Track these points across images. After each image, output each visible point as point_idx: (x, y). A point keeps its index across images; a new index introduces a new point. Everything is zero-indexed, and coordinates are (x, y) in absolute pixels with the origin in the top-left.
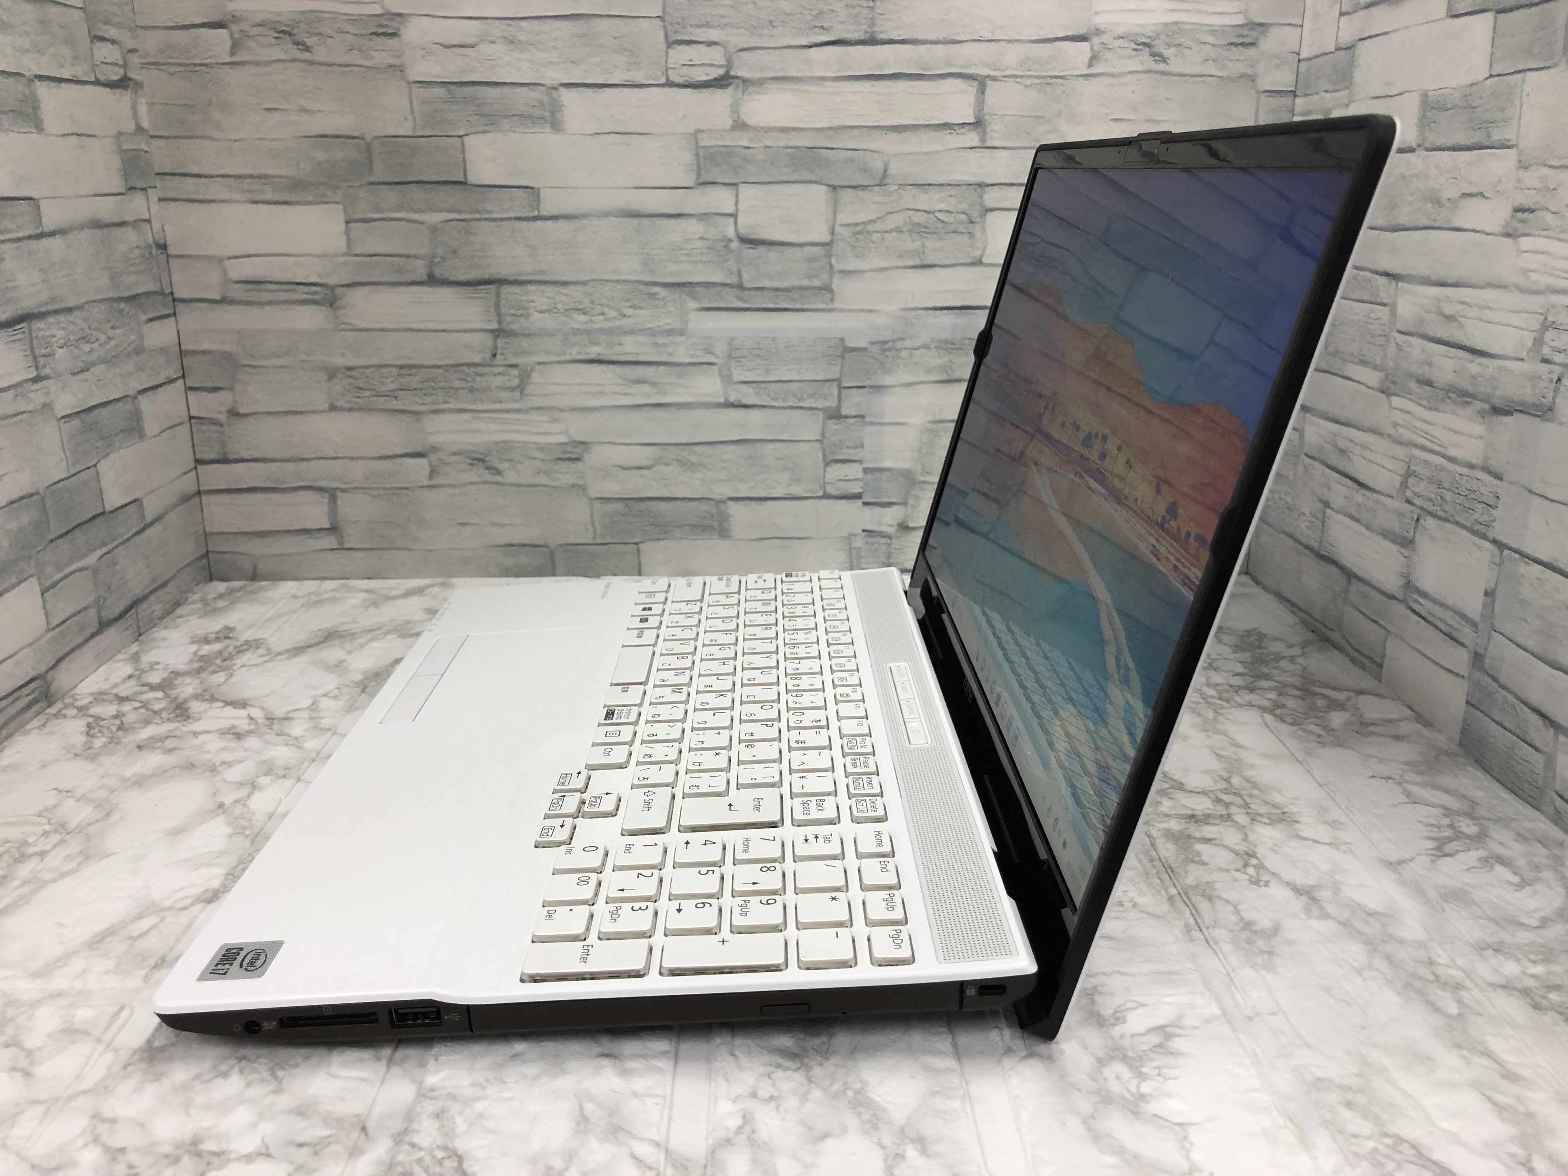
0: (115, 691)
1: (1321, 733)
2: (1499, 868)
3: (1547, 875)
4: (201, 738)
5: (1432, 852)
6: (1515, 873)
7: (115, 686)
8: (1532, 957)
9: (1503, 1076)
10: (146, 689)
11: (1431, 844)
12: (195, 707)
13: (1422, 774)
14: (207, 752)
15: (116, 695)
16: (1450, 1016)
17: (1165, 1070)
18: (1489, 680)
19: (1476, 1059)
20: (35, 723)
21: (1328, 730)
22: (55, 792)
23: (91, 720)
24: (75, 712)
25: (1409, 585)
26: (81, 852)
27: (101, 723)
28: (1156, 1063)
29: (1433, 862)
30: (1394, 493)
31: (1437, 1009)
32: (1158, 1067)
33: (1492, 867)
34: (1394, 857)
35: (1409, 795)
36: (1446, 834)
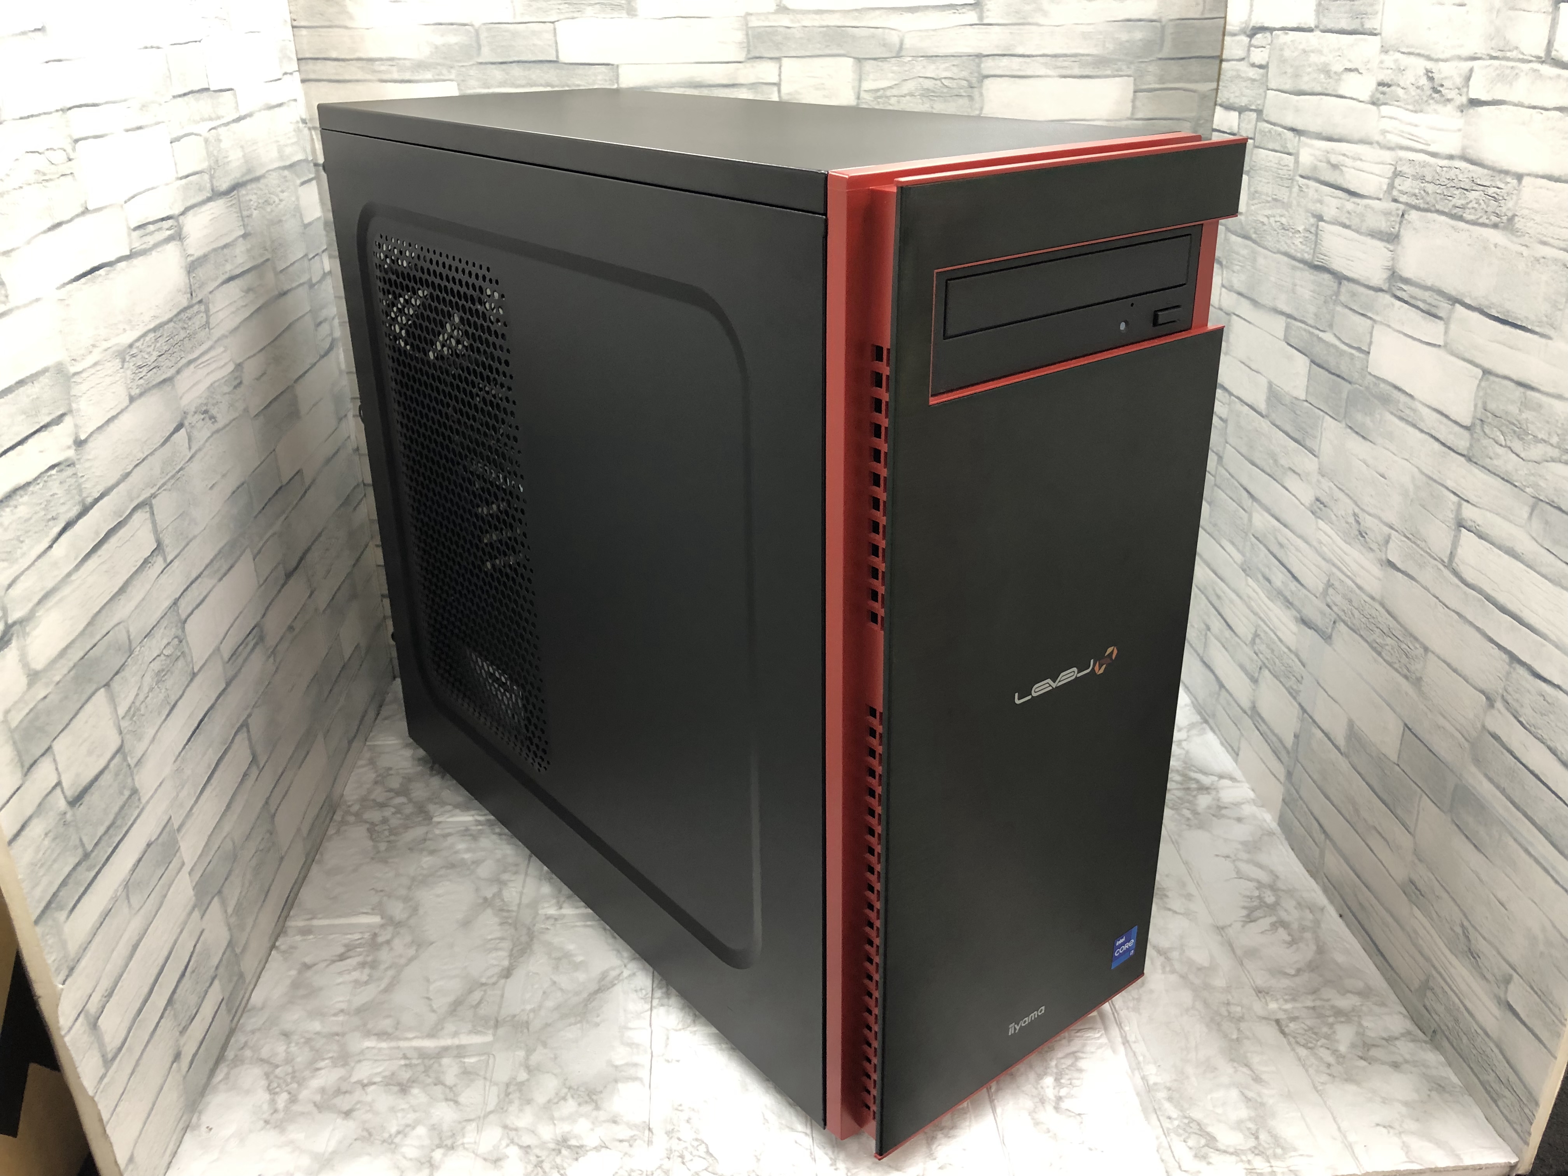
0: (372, 797)
1: (1190, 816)
2: (1281, 930)
3: (1308, 935)
4: (450, 840)
5: (1244, 919)
6: (1289, 935)
7: (370, 791)
8: (1286, 997)
9: (1253, 1079)
10: (392, 794)
11: (1244, 912)
12: (431, 807)
13: (1249, 852)
14: (456, 852)
15: (374, 800)
16: (1232, 1040)
17: (1074, 1081)
18: (1294, 791)
19: (1240, 1068)
20: (331, 831)
21: (1195, 813)
22: (373, 892)
23: (368, 826)
24: (352, 819)
25: (1254, 708)
26: (413, 942)
27: (376, 828)
28: (1067, 1077)
29: (1243, 926)
30: (1248, 643)
31: (1225, 1036)
32: (1070, 1079)
33: (1277, 929)
34: (1221, 924)
35: (1238, 872)
36: (1255, 904)
